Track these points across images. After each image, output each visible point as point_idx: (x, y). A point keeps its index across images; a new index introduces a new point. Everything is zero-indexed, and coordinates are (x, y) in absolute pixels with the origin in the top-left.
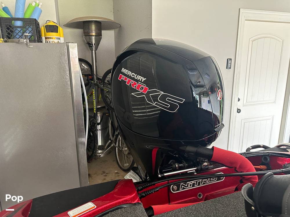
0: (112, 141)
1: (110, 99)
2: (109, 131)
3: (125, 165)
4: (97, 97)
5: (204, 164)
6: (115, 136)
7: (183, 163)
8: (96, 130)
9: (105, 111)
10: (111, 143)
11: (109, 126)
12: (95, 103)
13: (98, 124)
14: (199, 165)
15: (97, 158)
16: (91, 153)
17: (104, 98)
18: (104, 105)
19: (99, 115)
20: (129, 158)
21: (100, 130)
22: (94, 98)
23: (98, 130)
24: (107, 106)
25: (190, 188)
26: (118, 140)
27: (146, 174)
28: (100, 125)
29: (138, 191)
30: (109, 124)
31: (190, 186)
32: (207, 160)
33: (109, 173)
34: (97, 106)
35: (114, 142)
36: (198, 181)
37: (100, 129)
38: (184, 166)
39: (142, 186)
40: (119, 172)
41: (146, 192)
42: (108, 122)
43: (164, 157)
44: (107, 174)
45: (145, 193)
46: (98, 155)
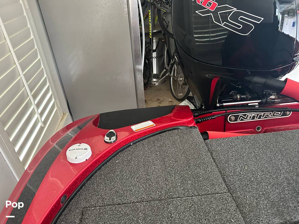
0: (167, 70)
1: (167, 23)
2: (164, 59)
3: (179, 95)
4: (153, 20)
5: (271, 97)
6: (170, 65)
7: (247, 94)
8: (151, 58)
9: (161, 36)
10: (165, 73)
11: (165, 54)
12: (150, 26)
13: (154, 51)
14: (264, 98)
15: (152, 86)
16: (147, 81)
17: (161, 20)
18: (160, 29)
19: (154, 41)
20: (184, 88)
21: (155, 58)
22: (150, 21)
23: (153, 58)
24: (163, 30)
25: (249, 120)
26: (173, 69)
27: (202, 104)
28: (155, 52)
29: (194, 116)
30: (165, 51)
31: (250, 118)
32: (275, 94)
33: (164, 101)
34: (152, 30)
35: (169, 71)
36: (259, 115)
37: (155, 56)
38: (247, 98)
39: (199, 113)
40: (173, 101)
41: (203, 118)
42: (163, 50)
43: (224, 88)
44: (162, 101)
45: (201, 119)
46: (153, 83)
